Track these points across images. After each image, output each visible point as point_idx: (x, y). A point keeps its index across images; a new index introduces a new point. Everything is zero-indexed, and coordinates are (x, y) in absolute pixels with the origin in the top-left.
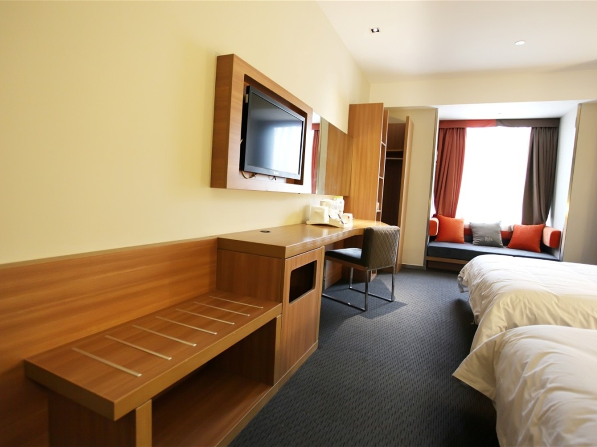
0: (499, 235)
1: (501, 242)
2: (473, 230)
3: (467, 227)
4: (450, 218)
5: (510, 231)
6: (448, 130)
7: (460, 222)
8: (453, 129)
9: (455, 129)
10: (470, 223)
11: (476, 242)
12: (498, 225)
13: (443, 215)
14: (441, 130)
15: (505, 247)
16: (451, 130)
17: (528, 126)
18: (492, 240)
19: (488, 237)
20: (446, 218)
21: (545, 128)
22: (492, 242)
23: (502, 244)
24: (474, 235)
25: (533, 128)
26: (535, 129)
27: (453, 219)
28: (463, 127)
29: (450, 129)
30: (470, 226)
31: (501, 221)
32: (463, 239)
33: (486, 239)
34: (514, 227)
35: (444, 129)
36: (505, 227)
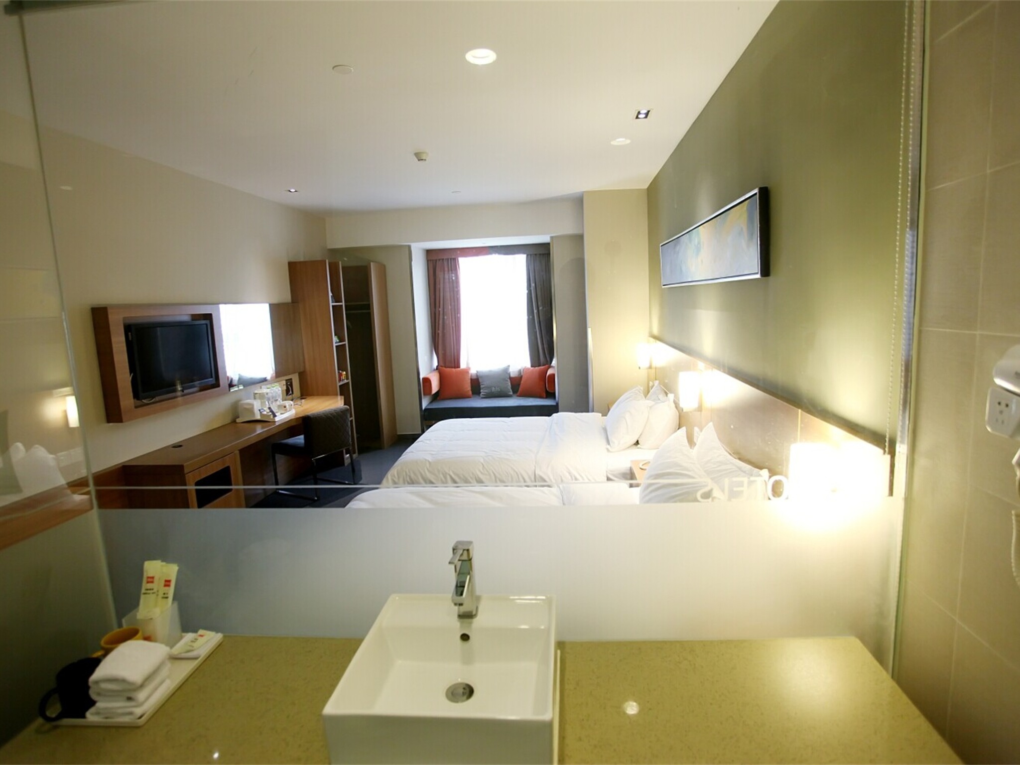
0: (508, 383)
1: (511, 391)
2: (480, 380)
3: (475, 377)
4: (454, 370)
5: (520, 376)
6: (438, 261)
7: (466, 371)
8: (443, 259)
9: (445, 260)
10: (477, 372)
11: (482, 395)
12: (506, 370)
13: (445, 367)
14: (429, 262)
15: (515, 396)
16: (441, 261)
17: (524, 253)
18: (499, 390)
19: (495, 388)
20: (448, 369)
21: (540, 254)
22: (499, 392)
23: (511, 393)
24: (482, 386)
25: (527, 256)
26: (529, 256)
27: (459, 369)
28: (453, 257)
29: (439, 260)
30: (477, 376)
31: (509, 366)
32: (470, 393)
33: (493, 389)
34: (523, 370)
35: (433, 260)
36: (514, 371)
